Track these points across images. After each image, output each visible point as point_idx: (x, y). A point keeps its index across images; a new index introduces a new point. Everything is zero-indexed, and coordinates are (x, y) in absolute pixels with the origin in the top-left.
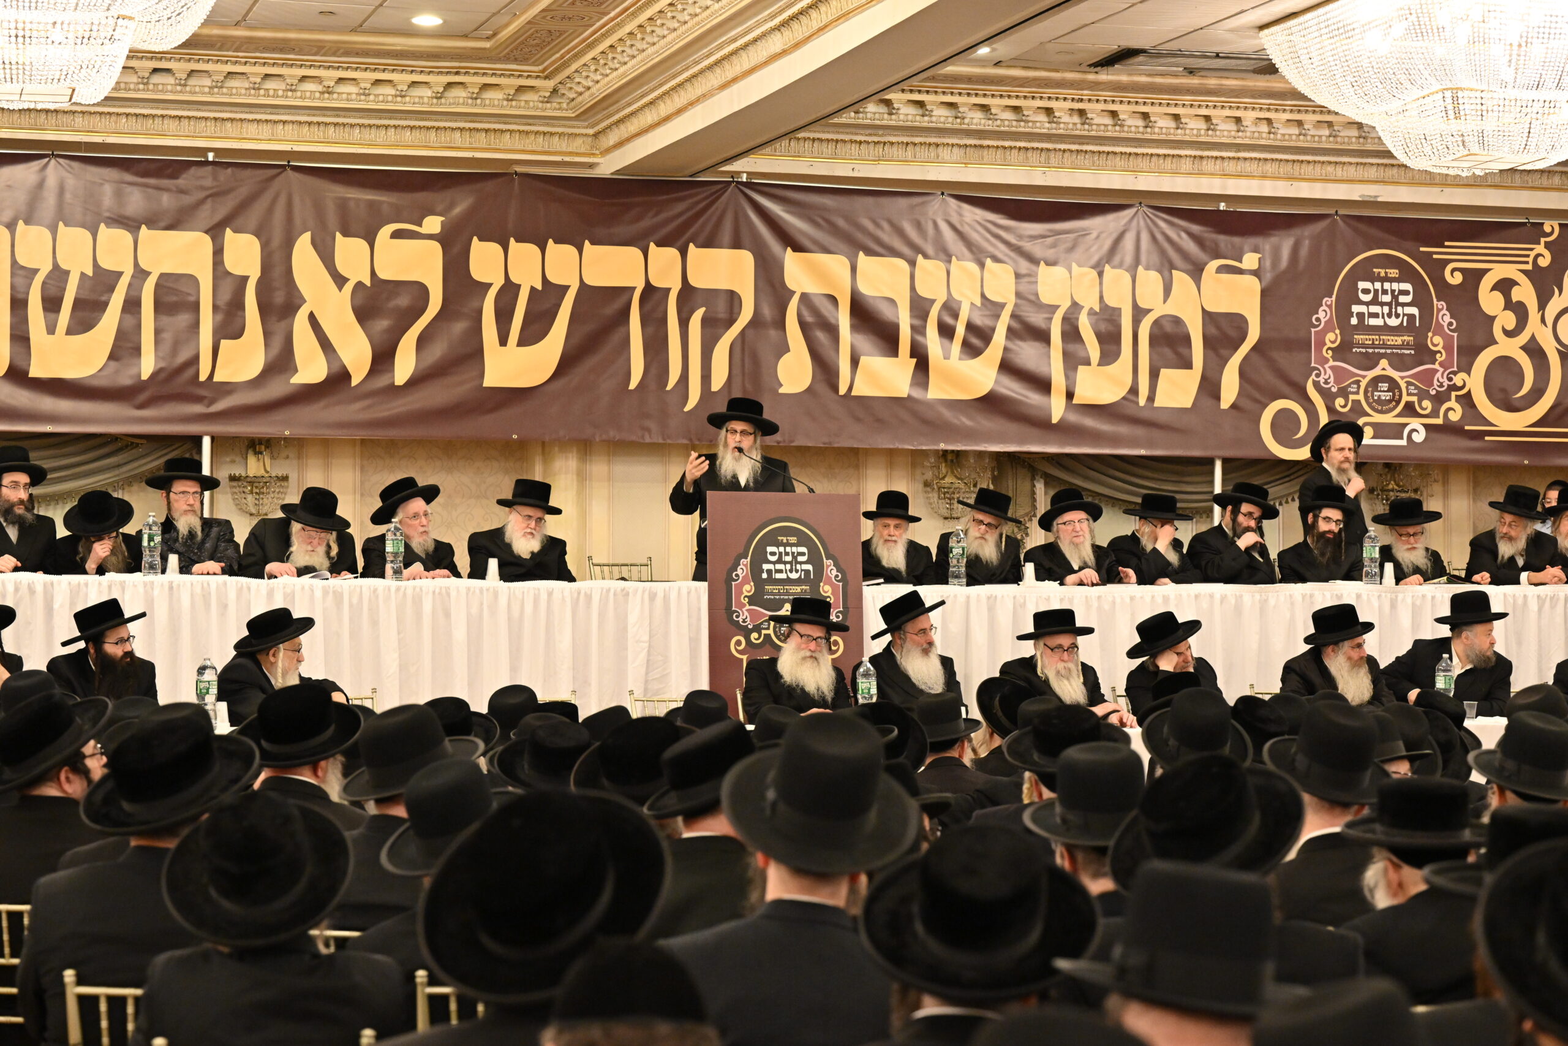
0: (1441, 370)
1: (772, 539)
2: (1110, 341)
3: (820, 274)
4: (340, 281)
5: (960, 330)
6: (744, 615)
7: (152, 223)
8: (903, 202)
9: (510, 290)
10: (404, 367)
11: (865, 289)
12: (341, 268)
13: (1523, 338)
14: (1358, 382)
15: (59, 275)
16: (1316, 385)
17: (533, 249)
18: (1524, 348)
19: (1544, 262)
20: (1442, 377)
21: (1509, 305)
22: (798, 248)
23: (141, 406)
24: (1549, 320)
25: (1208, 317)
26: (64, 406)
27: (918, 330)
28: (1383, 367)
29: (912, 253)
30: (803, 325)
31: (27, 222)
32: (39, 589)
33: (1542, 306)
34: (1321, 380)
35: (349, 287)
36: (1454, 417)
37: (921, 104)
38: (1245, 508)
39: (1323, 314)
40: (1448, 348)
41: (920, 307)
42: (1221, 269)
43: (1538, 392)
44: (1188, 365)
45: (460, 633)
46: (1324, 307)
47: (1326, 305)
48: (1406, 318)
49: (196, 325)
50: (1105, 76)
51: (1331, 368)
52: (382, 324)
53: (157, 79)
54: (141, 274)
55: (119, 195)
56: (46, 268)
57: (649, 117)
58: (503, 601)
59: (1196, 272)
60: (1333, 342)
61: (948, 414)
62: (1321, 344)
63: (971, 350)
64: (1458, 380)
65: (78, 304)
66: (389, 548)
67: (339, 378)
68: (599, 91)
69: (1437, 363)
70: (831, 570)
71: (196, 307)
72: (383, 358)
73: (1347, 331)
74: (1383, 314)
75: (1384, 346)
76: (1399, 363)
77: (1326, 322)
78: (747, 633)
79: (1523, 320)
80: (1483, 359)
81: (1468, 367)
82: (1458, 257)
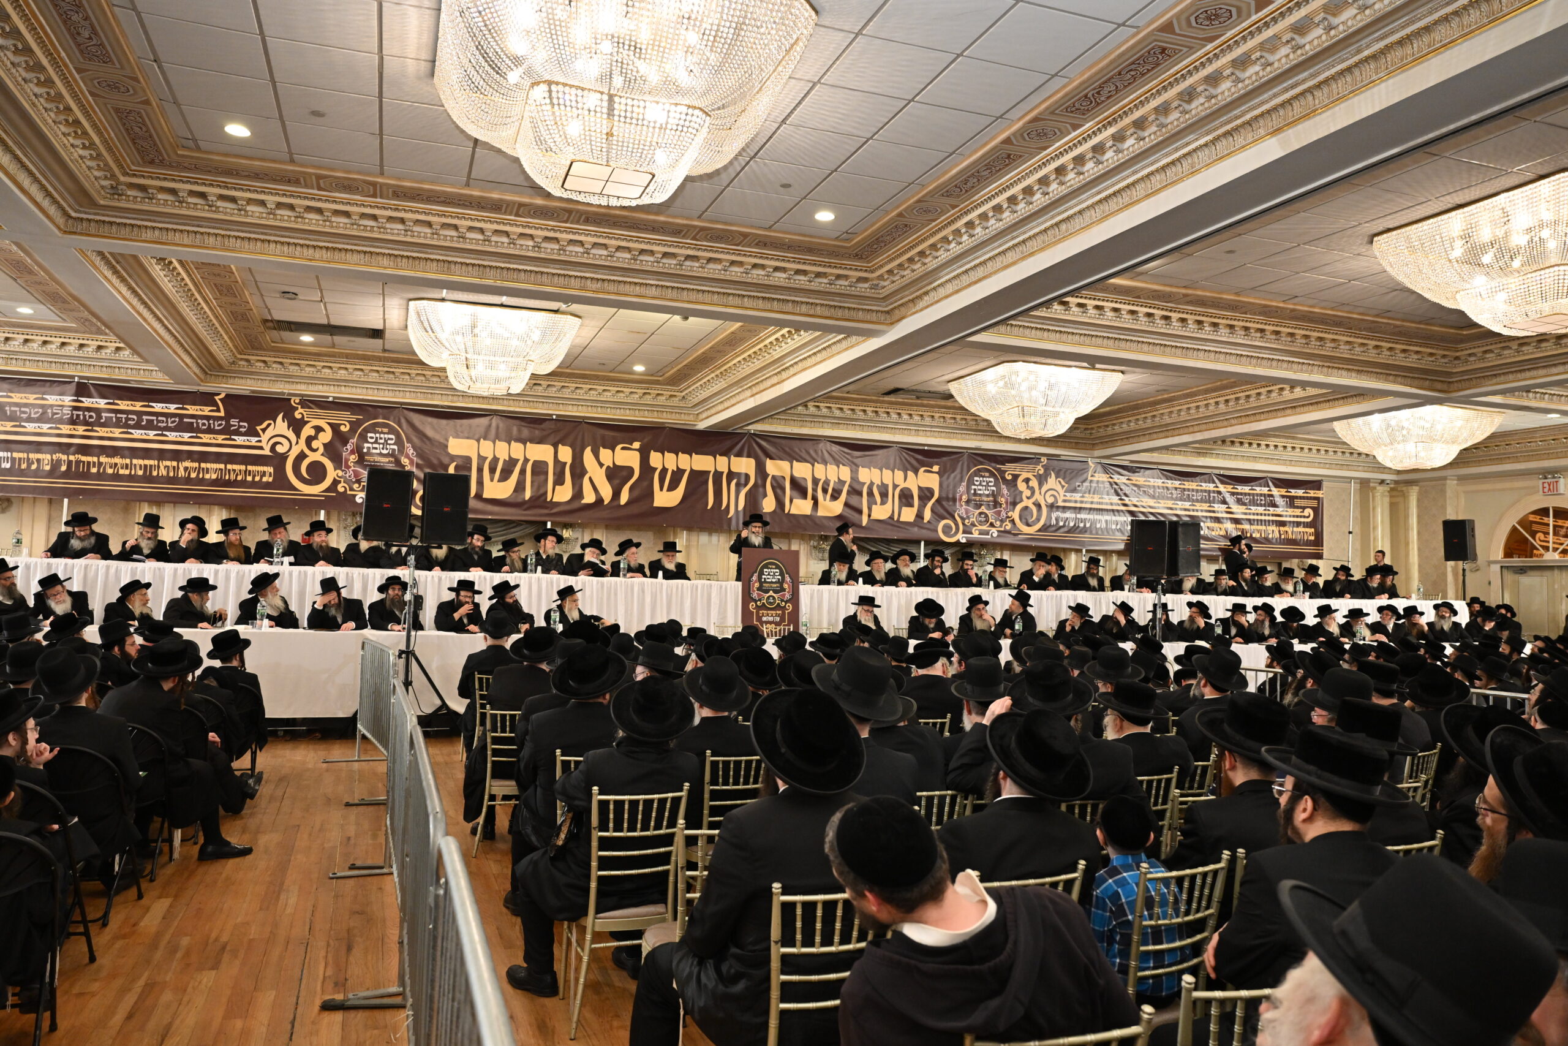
0: (1004, 510)
1: (766, 566)
2: (884, 495)
3: (780, 468)
4: (601, 465)
5: (830, 491)
6: (755, 595)
7: (531, 442)
8: (810, 443)
9: (664, 471)
10: (624, 498)
11: (796, 474)
12: (602, 460)
14: (973, 514)
15: (495, 460)
16: (958, 515)
17: (673, 456)
19: (1041, 472)
20: (1004, 513)
21: (1028, 487)
22: (771, 458)
23: (525, 510)
25: (920, 488)
26: (496, 509)
27: (815, 490)
28: (983, 509)
29: (813, 461)
30: (773, 488)
31: (485, 439)
32: (488, 578)
33: (1040, 488)
34: (960, 513)
35: (604, 468)
36: (1008, 528)
37: (818, 407)
38: (937, 558)
39: (962, 489)
40: (1007, 503)
41: (816, 482)
42: (926, 471)
43: (1038, 520)
44: (912, 506)
45: (648, 599)
47: (963, 485)
48: (991, 491)
49: (546, 480)
50: (886, 398)
51: (964, 508)
52: (616, 482)
53: (536, 387)
54: (526, 460)
55: (519, 431)
56: (491, 457)
57: (720, 407)
58: (664, 587)
59: (916, 472)
60: (965, 499)
61: (826, 522)
62: (961, 499)
63: (835, 497)
64: (1010, 514)
65: (502, 470)
66: (622, 566)
67: (599, 501)
68: (701, 397)
69: (1002, 508)
70: (788, 579)
71: (546, 473)
72: (616, 494)
73: (970, 495)
74: (983, 489)
75: (983, 501)
76: (988, 508)
77: (962, 492)
78: (756, 601)
79: (1033, 493)
80: (1019, 507)
81: (1013, 510)
82: (1010, 469)
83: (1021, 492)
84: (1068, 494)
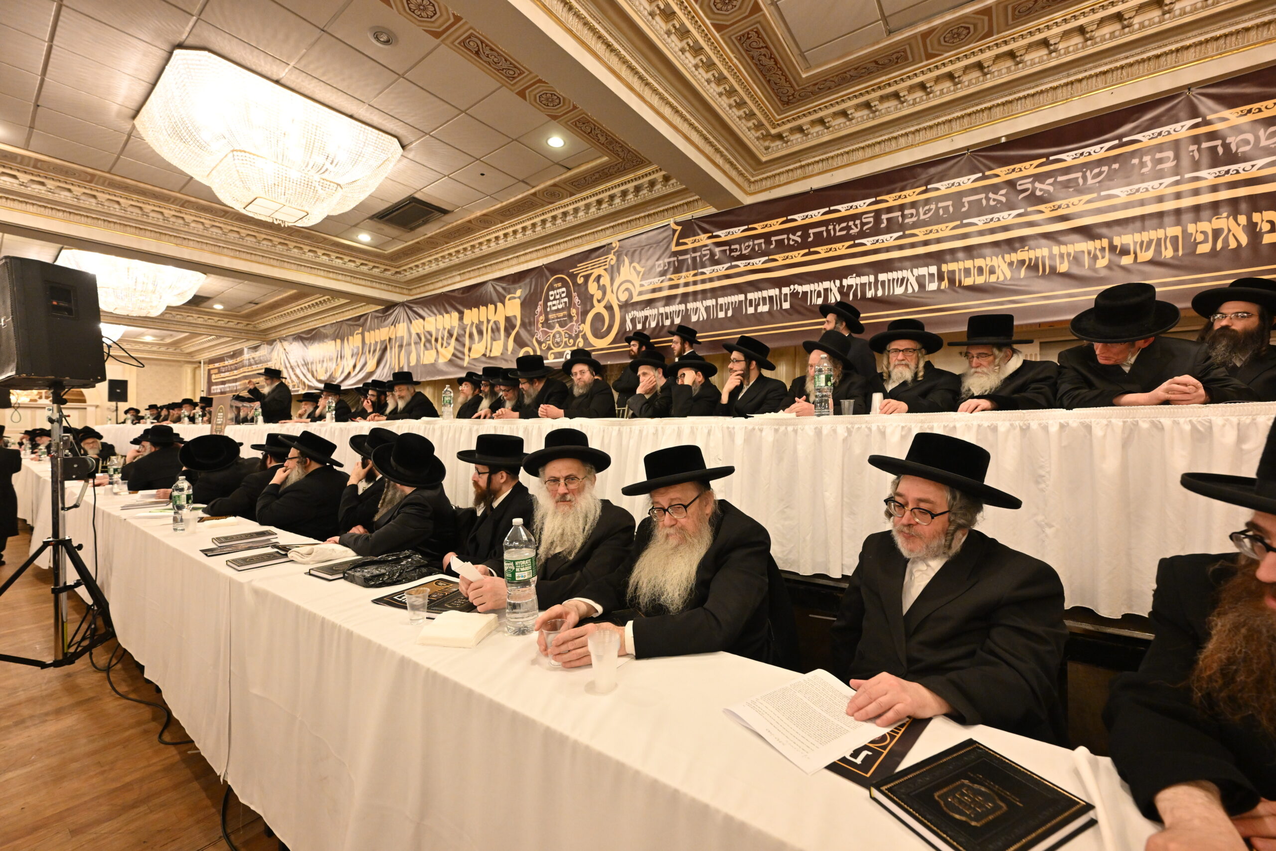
0: (576, 324)
2: (480, 332)
13: (603, 303)
14: (549, 336)
16: (537, 340)
18: (605, 307)
19: (613, 262)
20: (576, 328)
21: (599, 287)
24: (615, 291)
28: (557, 328)
33: (612, 284)
34: (539, 337)
36: (580, 346)
39: (539, 309)
40: (577, 314)
43: (611, 327)
46: (539, 306)
48: (564, 304)
51: (542, 331)
60: (542, 320)
64: (581, 329)
69: (574, 322)
73: (546, 314)
74: (557, 304)
75: (558, 318)
77: (540, 312)
79: (604, 293)
80: (590, 316)
81: (583, 322)
82: (581, 269)
83: (592, 296)
84: (643, 282)
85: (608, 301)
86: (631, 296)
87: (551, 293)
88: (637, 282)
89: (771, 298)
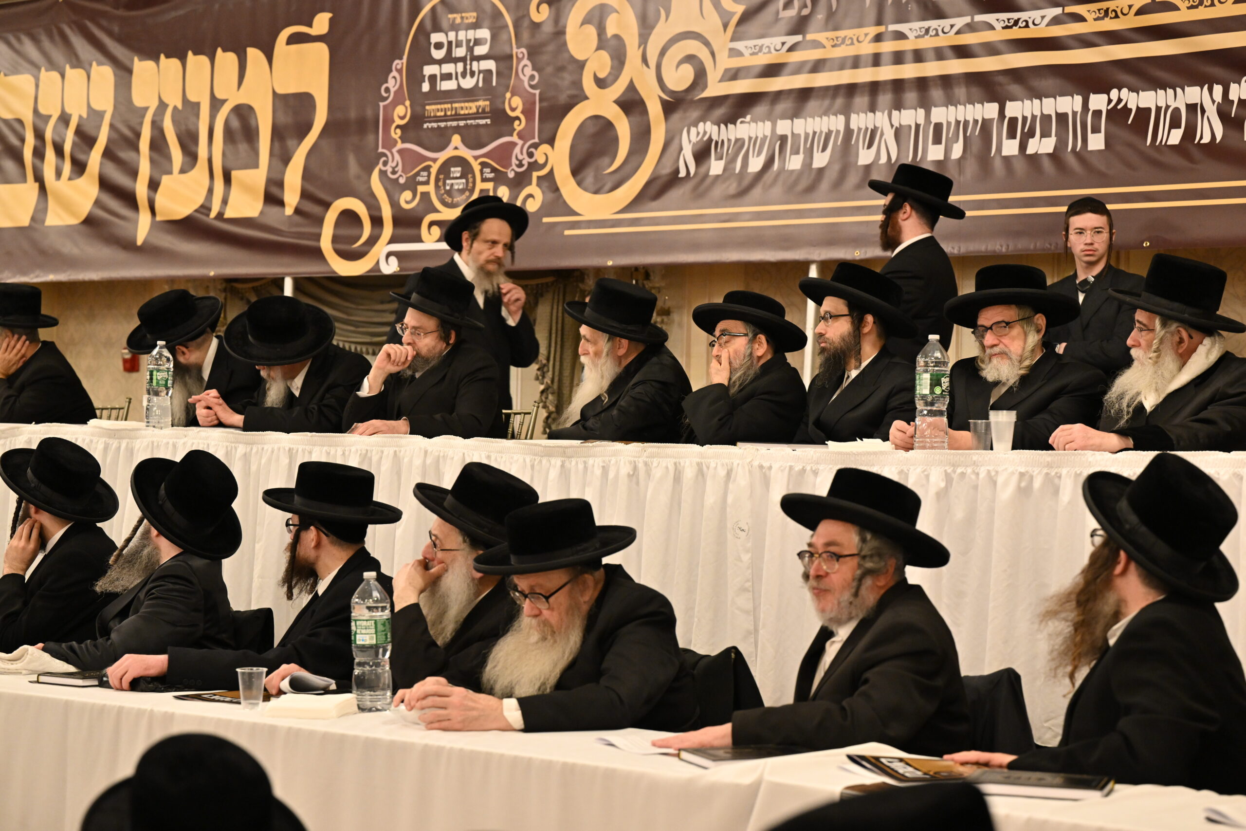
0: (520, 142)
5: (68, 148)
14: (427, 169)
16: (383, 173)
18: (620, 102)
20: (522, 153)
21: (603, 42)
24: (651, 58)
25: (279, 100)
27: (38, 151)
28: (456, 147)
33: (644, 38)
34: (389, 169)
36: (533, 206)
39: (393, 83)
40: (528, 112)
42: (292, 39)
44: (256, 163)
46: (394, 73)
47: (397, 70)
48: (481, 75)
51: (400, 152)
60: (402, 118)
61: (58, 242)
64: (539, 155)
69: (515, 133)
73: (418, 100)
74: (457, 74)
75: (457, 117)
76: (473, 141)
77: (395, 92)
79: (619, 59)
80: (569, 125)
81: (548, 137)
84: (739, 45)
85: (631, 87)
86: (700, 76)
87: (435, 38)
88: (721, 41)
89: (1062, 118)
